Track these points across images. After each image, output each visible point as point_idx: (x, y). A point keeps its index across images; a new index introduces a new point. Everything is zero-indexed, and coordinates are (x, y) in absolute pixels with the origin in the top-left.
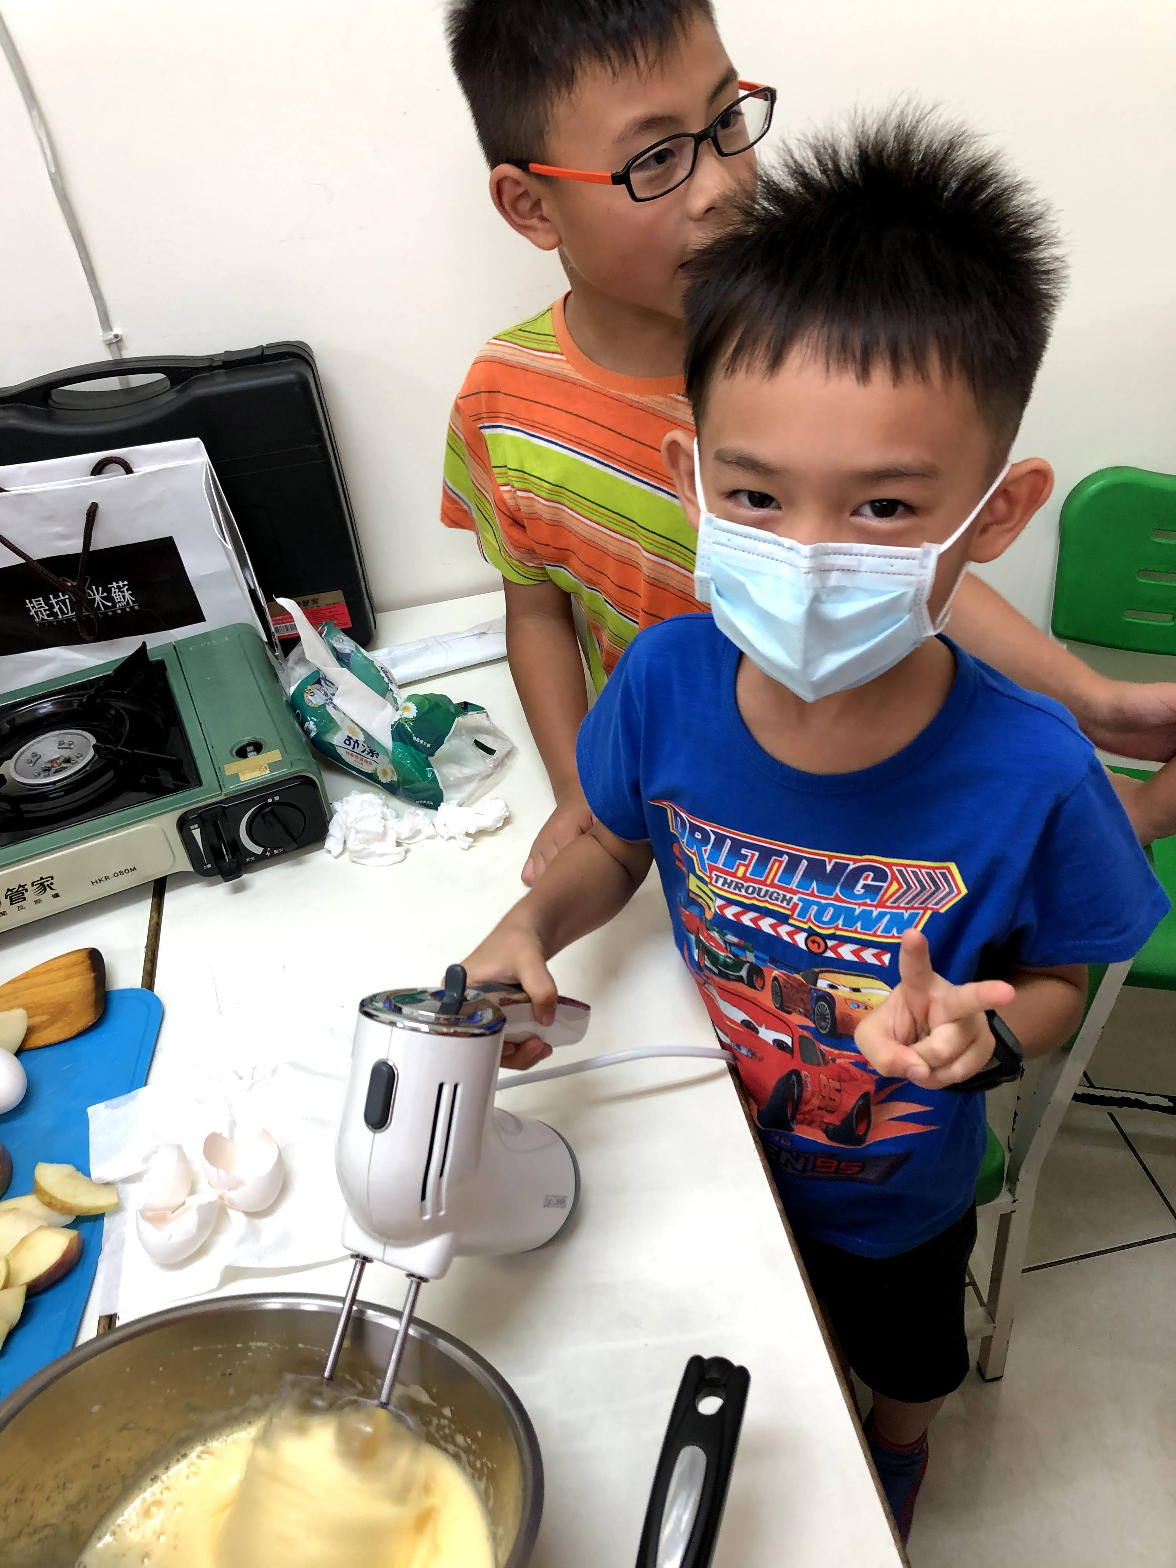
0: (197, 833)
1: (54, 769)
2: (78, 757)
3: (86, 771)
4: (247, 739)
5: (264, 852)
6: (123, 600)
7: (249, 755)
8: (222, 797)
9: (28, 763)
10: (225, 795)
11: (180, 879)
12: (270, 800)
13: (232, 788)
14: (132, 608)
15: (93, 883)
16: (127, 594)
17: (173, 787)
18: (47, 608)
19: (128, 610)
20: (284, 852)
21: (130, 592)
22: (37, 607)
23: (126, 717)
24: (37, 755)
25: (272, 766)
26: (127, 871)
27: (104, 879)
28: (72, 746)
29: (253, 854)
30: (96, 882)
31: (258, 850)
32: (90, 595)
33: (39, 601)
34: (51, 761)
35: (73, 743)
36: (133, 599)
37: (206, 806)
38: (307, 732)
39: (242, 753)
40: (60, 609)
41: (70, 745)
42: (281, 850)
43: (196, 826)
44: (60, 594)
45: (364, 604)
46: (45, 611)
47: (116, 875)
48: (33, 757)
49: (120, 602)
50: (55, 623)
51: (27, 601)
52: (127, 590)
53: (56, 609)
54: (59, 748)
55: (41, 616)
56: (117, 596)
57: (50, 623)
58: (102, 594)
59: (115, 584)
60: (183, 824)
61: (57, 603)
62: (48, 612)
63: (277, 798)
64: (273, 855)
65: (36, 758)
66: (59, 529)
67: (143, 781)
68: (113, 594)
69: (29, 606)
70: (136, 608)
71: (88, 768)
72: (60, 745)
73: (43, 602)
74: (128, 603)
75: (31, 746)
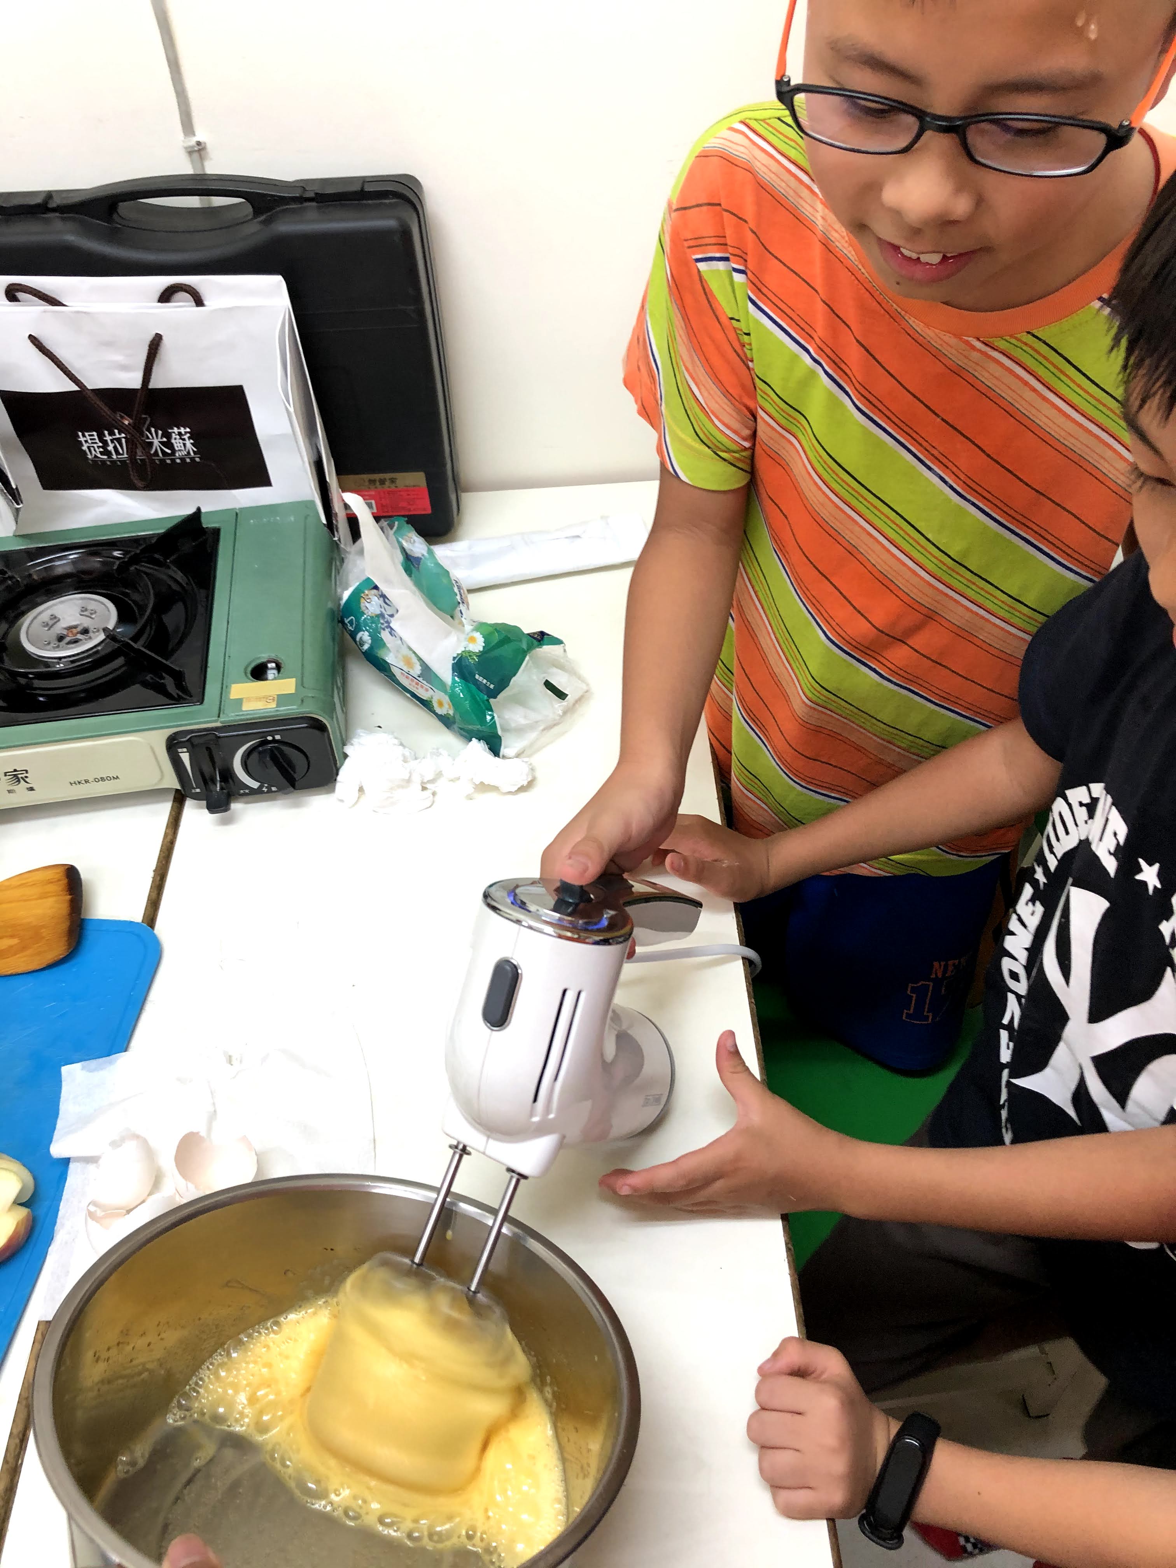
0: (185, 757)
1: (68, 639)
2: (96, 631)
3: (97, 652)
4: (273, 652)
5: (261, 787)
6: (183, 448)
8: (218, 724)
9: (44, 626)
10: (221, 722)
13: (230, 717)
14: (192, 459)
15: (71, 784)
16: (189, 443)
18: (100, 444)
19: (188, 460)
21: (192, 441)
22: (89, 442)
24: (55, 617)
25: (282, 699)
26: (109, 778)
27: (83, 782)
28: (93, 616)
29: (247, 787)
30: (75, 784)
31: (255, 785)
32: (148, 438)
33: (93, 435)
34: (70, 628)
36: (195, 449)
37: (200, 730)
38: (359, 643)
39: (257, 673)
40: (115, 448)
41: (91, 613)
43: (185, 750)
44: (116, 431)
45: (447, 489)
46: (99, 447)
48: (51, 619)
49: (180, 450)
50: (108, 463)
51: (80, 434)
52: (189, 438)
53: (110, 448)
54: (81, 615)
55: (93, 452)
56: (177, 443)
57: (103, 462)
58: (161, 438)
59: (176, 430)
60: (173, 745)
61: (112, 441)
62: (101, 450)
63: (278, 737)
64: (270, 791)
65: (52, 622)
66: (119, 358)
68: (173, 441)
69: (82, 439)
70: (198, 460)
71: (99, 648)
72: (82, 611)
73: (96, 437)
74: (189, 453)
75: (51, 606)
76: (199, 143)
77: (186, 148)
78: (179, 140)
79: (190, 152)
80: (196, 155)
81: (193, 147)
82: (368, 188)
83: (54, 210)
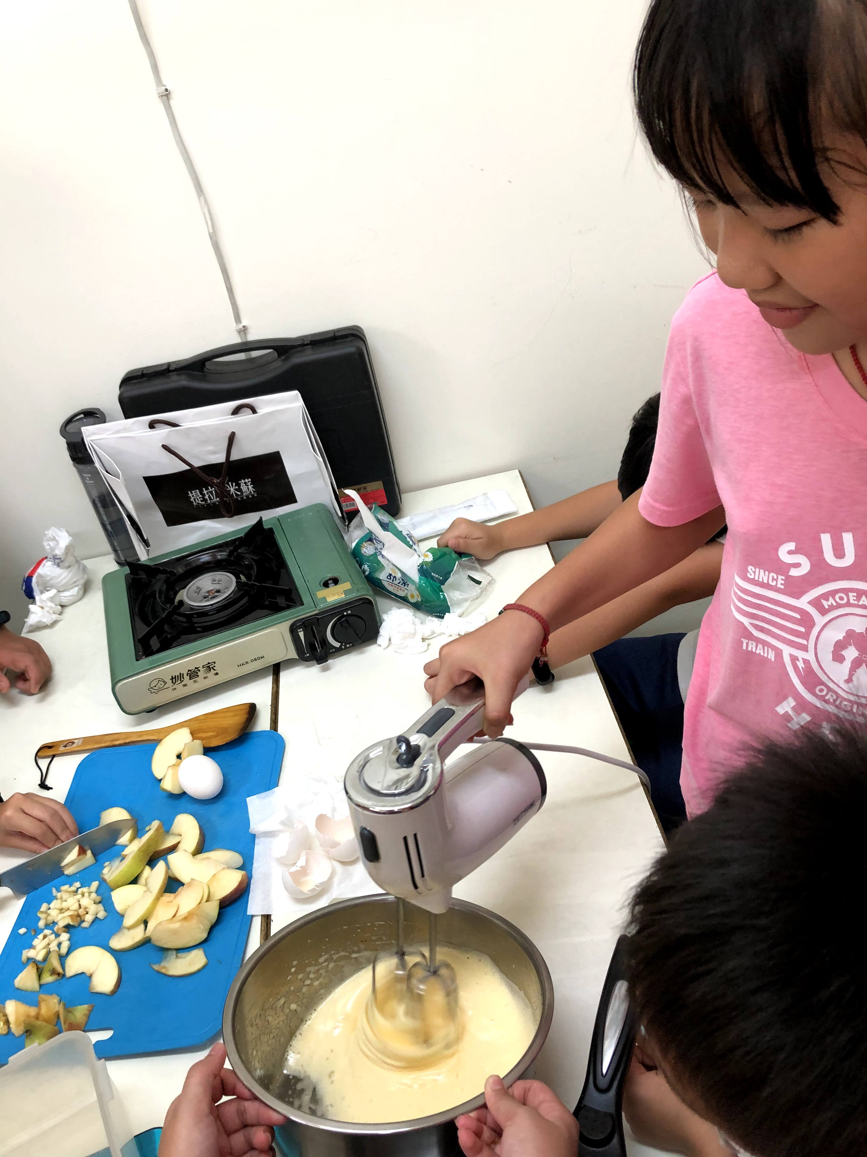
0: (301, 634)
1: (210, 597)
2: (225, 589)
3: (231, 598)
4: (330, 576)
5: (341, 646)
6: (247, 490)
7: (330, 585)
8: (317, 612)
9: (196, 593)
10: (318, 610)
11: (290, 663)
12: (345, 613)
13: (322, 606)
14: (253, 495)
15: (238, 666)
16: (250, 487)
17: (286, 606)
18: (201, 496)
19: (250, 496)
20: (353, 646)
21: (252, 486)
22: (195, 496)
23: (254, 563)
24: (199, 588)
25: (346, 592)
26: (259, 658)
27: (245, 664)
28: (220, 582)
29: (334, 647)
30: (241, 665)
31: (337, 645)
32: (227, 488)
33: (197, 492)
34: (208, 592)
35: (221, 580)
36: (254, 490)
37: (307, 617)
38: (364, 572)
39: (326, 585)
40: (209, 497)
41: (219, 581)
42: (351, 645)
43: (301, 630)
44: (209, 487)
45: (395, 489)
46: (200, 498)
47: (252, 661)
48: (197, 589)
49: (246, 492)
50: (205, 506)
51: (189, 492)
52: (251, 484)
53: (207, 497)
54: (213, 584)
55: (197, 501)
56: (244, 488)
57: (203, 505)
58: (235, 487)
59: (243, 481)
60: (293, 630)
61: (207, 493)
62: (201, 499)
63: (349, 612)
64: (346, 648)
65: (199, 590)
66: (211, 448)
67: (267, 603)
68: (242, 487)
69: (191, 495)
70: (256, 495)
71: (232, 596)
72: (213, 581)
73: (199, 493)
74: (251, 492)
75: (196, 582)
76: (244, 327)
77: (237, 330)
78: (233, 326)
79: (239, 332)
80: (242, 333)
81: (241, 329)
82: (337, 334)
83: (173, 371)
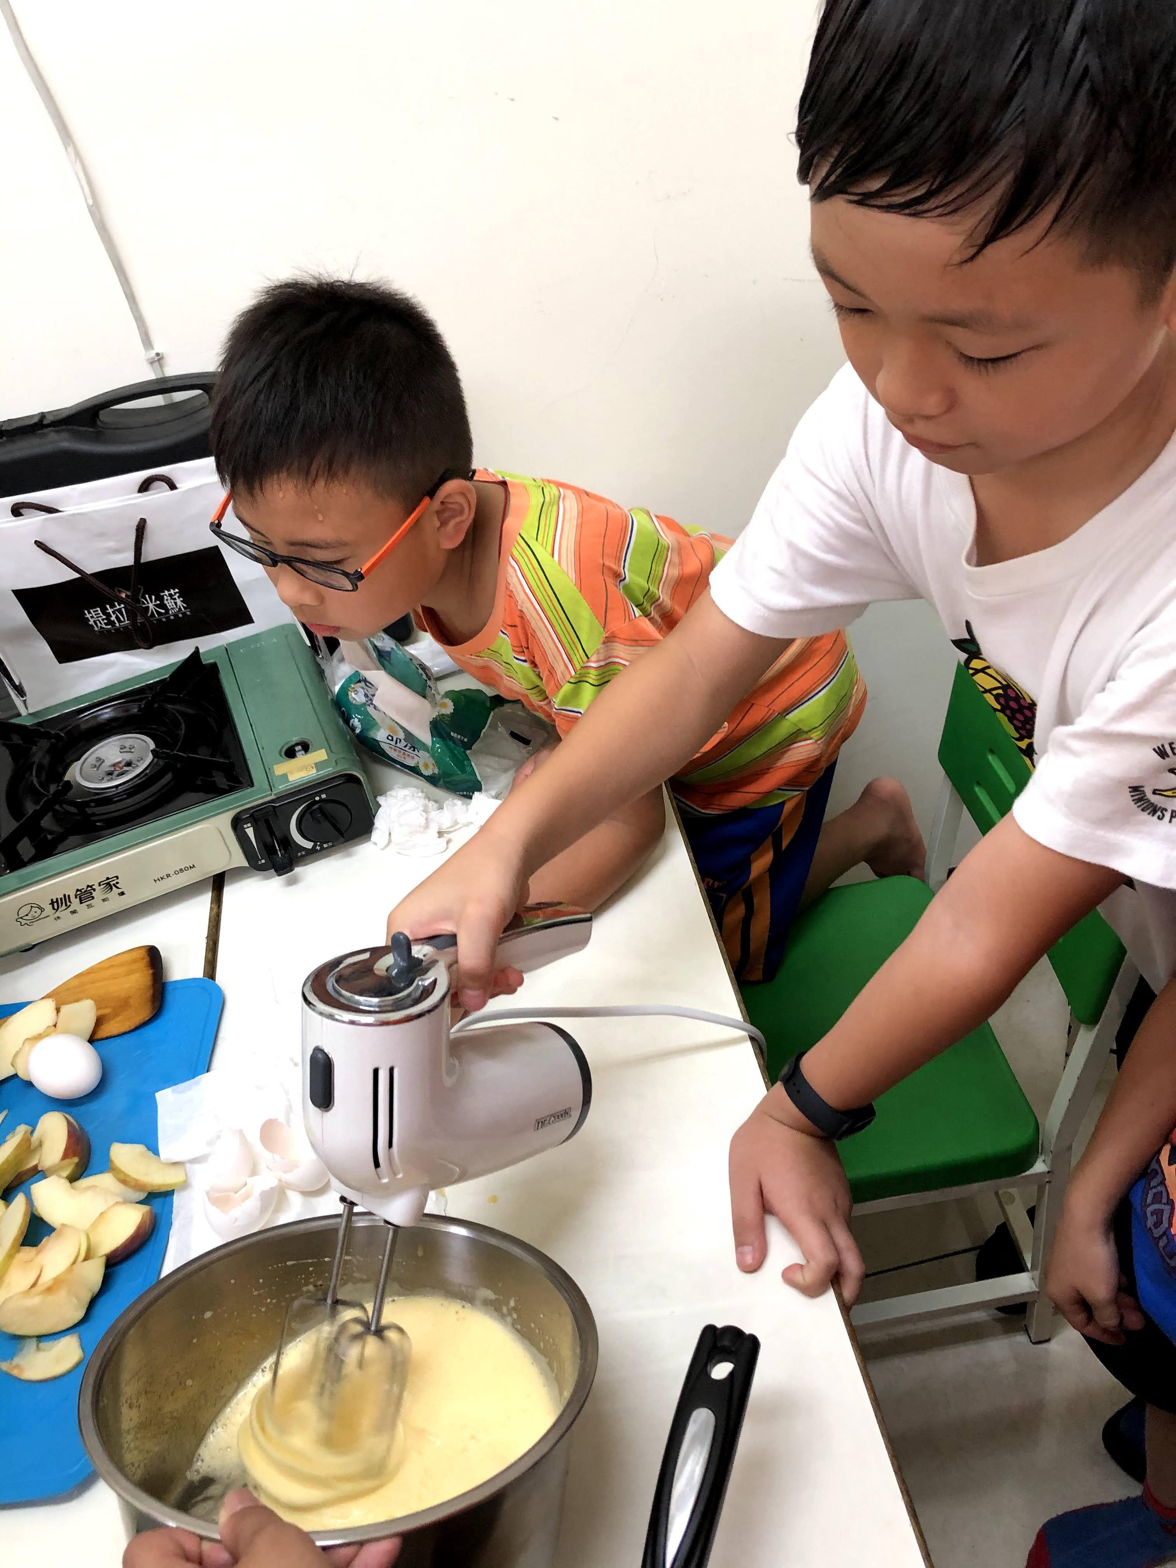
0: (250, 832)
1: (116, 773)
2: (138, 761)
3: (146, 774)
4: (295, 739)
5: (314, 847)
6: (175, 606)
8: (273, 797)
9: (94, 768)
10: (275, 795)
11: (238, 873)
12: (317, 798)
13: (281, 788)
14: (184, 614)
15: (155, 881)
16: (179, 601)
17: (227, 788)
18: (104, 617)
19: (180, 615)
20: (333, 846)
21: (181, 599)
22: (95, 617)
23: (182, 721)
24: (100, 759)
25: (319, 766)
26: (187, 869)
27: (165, 877)
28: (133, 750)
29: (304, 849)
30: (159, 880)
31: (309, 845)
32: (144, 603)
33: (97, 611)
34: (114, 765)
35: (134, 747)
36: (185, 605)
37: (258, 806)
39: (290, 753)
40: (117, 617)
41: (130, 748)
42: (330, 844)
43: (249, 825)
44: (116, 603)
46: (103, 620)
47: (176, 873)
48: (97, 761)
49: (172, 608)
50: (113, 631)
51: (86, 612)
52: (179, 597)
53: (113, 618)
54: (121, 752)
55: (99, 624)
56: (169, 603)
57: (109, 631)
58: (155, 601)
59: (166, 593)
60: (237, 824)
61: (114, 612)
62: (106, 621)
63: (324, 796)
64: (322, 849)
65: (100, 763)
66: (111, 544)
67: (199, 782)
68: (165, 602)
69: (88, 616)
70: (188, 613)
71: (148, 771)
72: (121, 749)
73: (100, 612)
74: (180, 609)
75: (95, 751)
76: (158, 354)
77: (148, 359)
78: (142, 354)
79: (152, 363)
80: (156, 364)
81: (153, 358)
83: (48, 426)
